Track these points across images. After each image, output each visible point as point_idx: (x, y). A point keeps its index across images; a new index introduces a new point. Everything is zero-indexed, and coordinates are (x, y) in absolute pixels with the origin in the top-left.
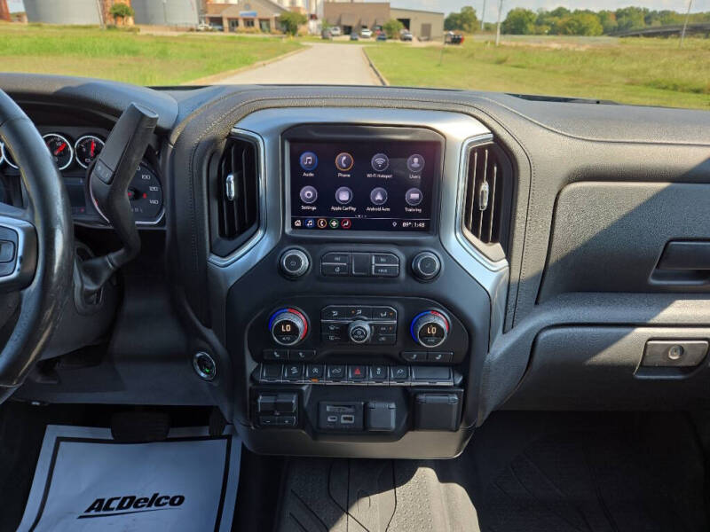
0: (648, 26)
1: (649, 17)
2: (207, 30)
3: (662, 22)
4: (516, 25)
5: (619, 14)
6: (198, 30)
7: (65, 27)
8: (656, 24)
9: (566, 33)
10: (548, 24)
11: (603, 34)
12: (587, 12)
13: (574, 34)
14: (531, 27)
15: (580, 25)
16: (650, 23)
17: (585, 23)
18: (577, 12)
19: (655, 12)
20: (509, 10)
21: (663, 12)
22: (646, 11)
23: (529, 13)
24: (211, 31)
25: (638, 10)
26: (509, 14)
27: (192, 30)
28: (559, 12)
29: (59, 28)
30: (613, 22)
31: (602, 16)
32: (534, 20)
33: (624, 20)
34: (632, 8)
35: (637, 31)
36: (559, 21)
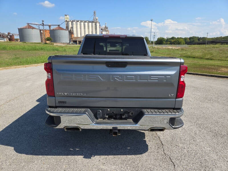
0: (199, 42)
1: (199, 39)
2: (72, 44)
3: (203, 40)
4: (160, 42)
5: (190, 38)
6: (70, 44)
7: (32, 43)
8: (201, 41)
9: (174, 44)
10: (169, 41)
11: (185, 44)
12: (181, 38)
13: (177, 44)
14: (164, 42)
15: (178, 41)
16: (199, 41)
17: (180, 41)
18: (178, 38)
19: (201, 38)
20: (158, 38)
21: (203, 38)
22: (198, 37)
23: (163, 39)
24: (74, 44)
25: (196, 37)
26: (158, 39)
27: (68, 44)
28: (173, 38)
29: (31, 43)
30: (189, 40)
31: (185, 39)
32: (165, 40)
33: (192, 40)
34: (194, 37)
35: (195, 43)
36: (172, 41)
